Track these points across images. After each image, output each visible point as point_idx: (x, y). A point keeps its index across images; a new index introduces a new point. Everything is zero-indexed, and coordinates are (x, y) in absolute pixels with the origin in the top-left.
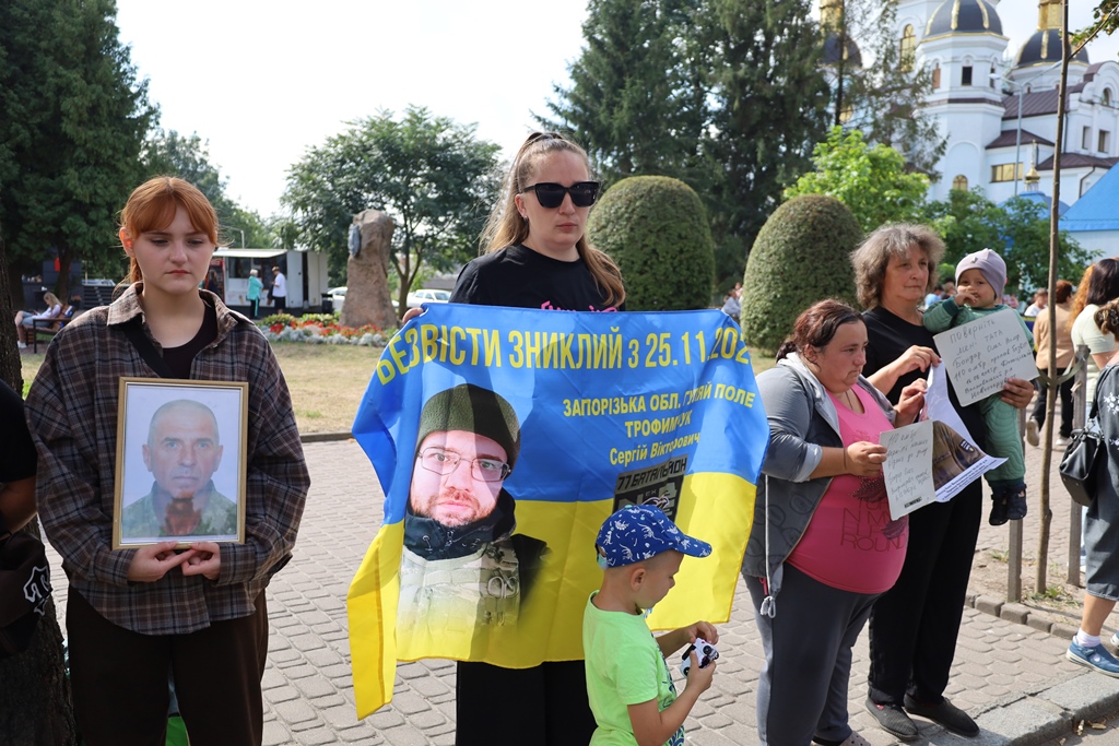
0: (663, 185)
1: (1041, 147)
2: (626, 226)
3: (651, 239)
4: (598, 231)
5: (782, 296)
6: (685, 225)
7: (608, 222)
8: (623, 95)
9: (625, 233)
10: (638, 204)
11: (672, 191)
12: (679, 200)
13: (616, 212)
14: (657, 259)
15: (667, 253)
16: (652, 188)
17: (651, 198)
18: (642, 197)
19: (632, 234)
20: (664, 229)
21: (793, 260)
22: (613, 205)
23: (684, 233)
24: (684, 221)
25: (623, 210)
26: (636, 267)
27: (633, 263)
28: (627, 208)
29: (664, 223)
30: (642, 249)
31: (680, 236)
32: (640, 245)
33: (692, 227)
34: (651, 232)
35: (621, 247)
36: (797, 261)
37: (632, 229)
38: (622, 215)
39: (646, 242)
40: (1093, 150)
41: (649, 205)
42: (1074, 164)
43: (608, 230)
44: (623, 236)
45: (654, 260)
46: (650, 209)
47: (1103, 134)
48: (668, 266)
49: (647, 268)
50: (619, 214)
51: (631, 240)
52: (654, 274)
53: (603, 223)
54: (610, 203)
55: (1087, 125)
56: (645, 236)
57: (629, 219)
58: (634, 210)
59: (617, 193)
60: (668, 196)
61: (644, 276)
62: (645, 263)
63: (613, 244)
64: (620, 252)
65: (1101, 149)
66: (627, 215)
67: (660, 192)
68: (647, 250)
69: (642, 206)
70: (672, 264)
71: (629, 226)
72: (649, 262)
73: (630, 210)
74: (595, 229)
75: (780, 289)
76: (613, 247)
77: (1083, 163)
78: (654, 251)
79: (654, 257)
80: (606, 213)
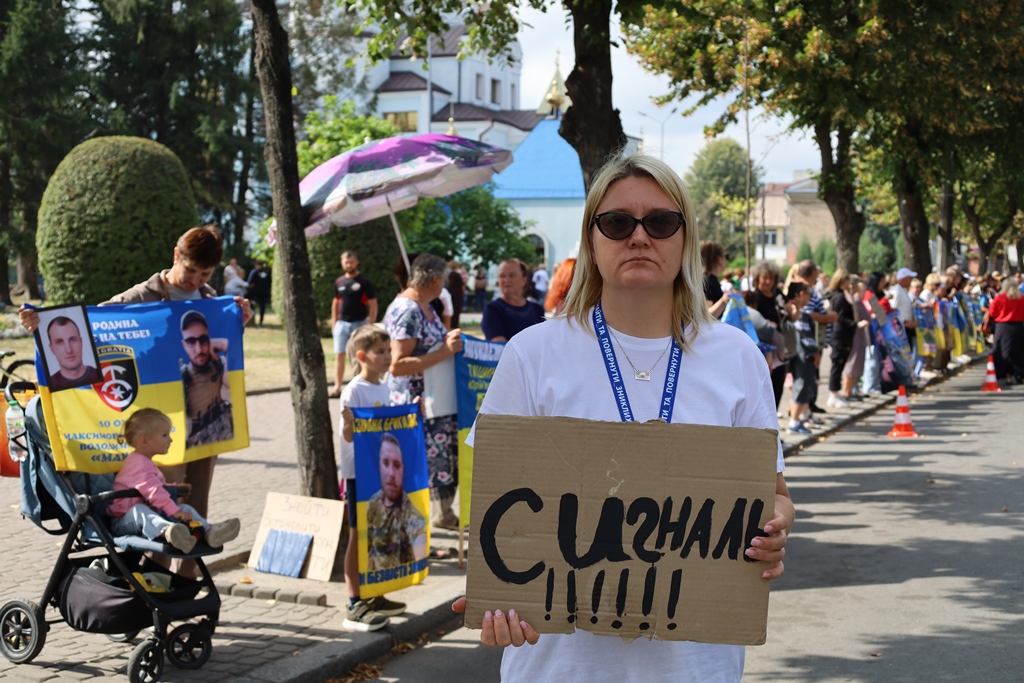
0: (147, 149)
1: (437, 95)
2: (109, 196)
3: (141, 212)
4: (71, 200)
5: (326, 275)
6: (176, 195)
7: (85, 189)
8: (14, 18)
9: (110, 203)
10: (122, 169)
11: (158, 156)
12: (167, 167)
13: (95, 177)
14: (150, 233)
15: (160, 226)
16: (135, 151)
17: (137, 164)
18: (124, 162)
19: (119, 204)
20: (155, 199)
21: (334, 238)
22: (88, 170)
23: (176, 204)
24: (175, 190)
25: (103, 176)
26: (126, 243)
27: (121, 237)
28: (109, 174)
29: (154, 193)
30: (131, 222)
31: (172, 208)
32: (129, 217)
33: (184, 198)
34: (139, 202)
35: (105, 220)
36: (339, 239)
37: (117, 199)
38: (103, 183)
39: (136, 213)
40: (486, 101)
41: (135, 171)
42: (471, 116)
43: (85, 199)
44: (107, 207)
45: (146, 234)
46: (136, 176)
47: (494, 82)
48: (162, 241)
49: (138, 244)
50: (99, 180)
51: (118, 212)
52: (146, 251)
53: (78, 190)
54: (84, 168)
55: (480, 72)
56: (134, 207)
57: (112, 188)
58: (117, 177)
59: (92, 157)
60: (155, 161)
61: (135, 253)
62: (136, 238)
63: (95, 215)
64: (104, 225)
65: (494, 100)
66: (109, 183)
67: (146, 157)
68: (138, 224)
69: (127, 172)
70: (165, 239)
71: (114, 195)
72: (141, 237)
73: (113, 177)
74: (67, 198)
75: (324, 268)
76: (95, 219)
77: (480, 116)
78: (146, 225)
79: (146, 231)
80: (79, 179)
